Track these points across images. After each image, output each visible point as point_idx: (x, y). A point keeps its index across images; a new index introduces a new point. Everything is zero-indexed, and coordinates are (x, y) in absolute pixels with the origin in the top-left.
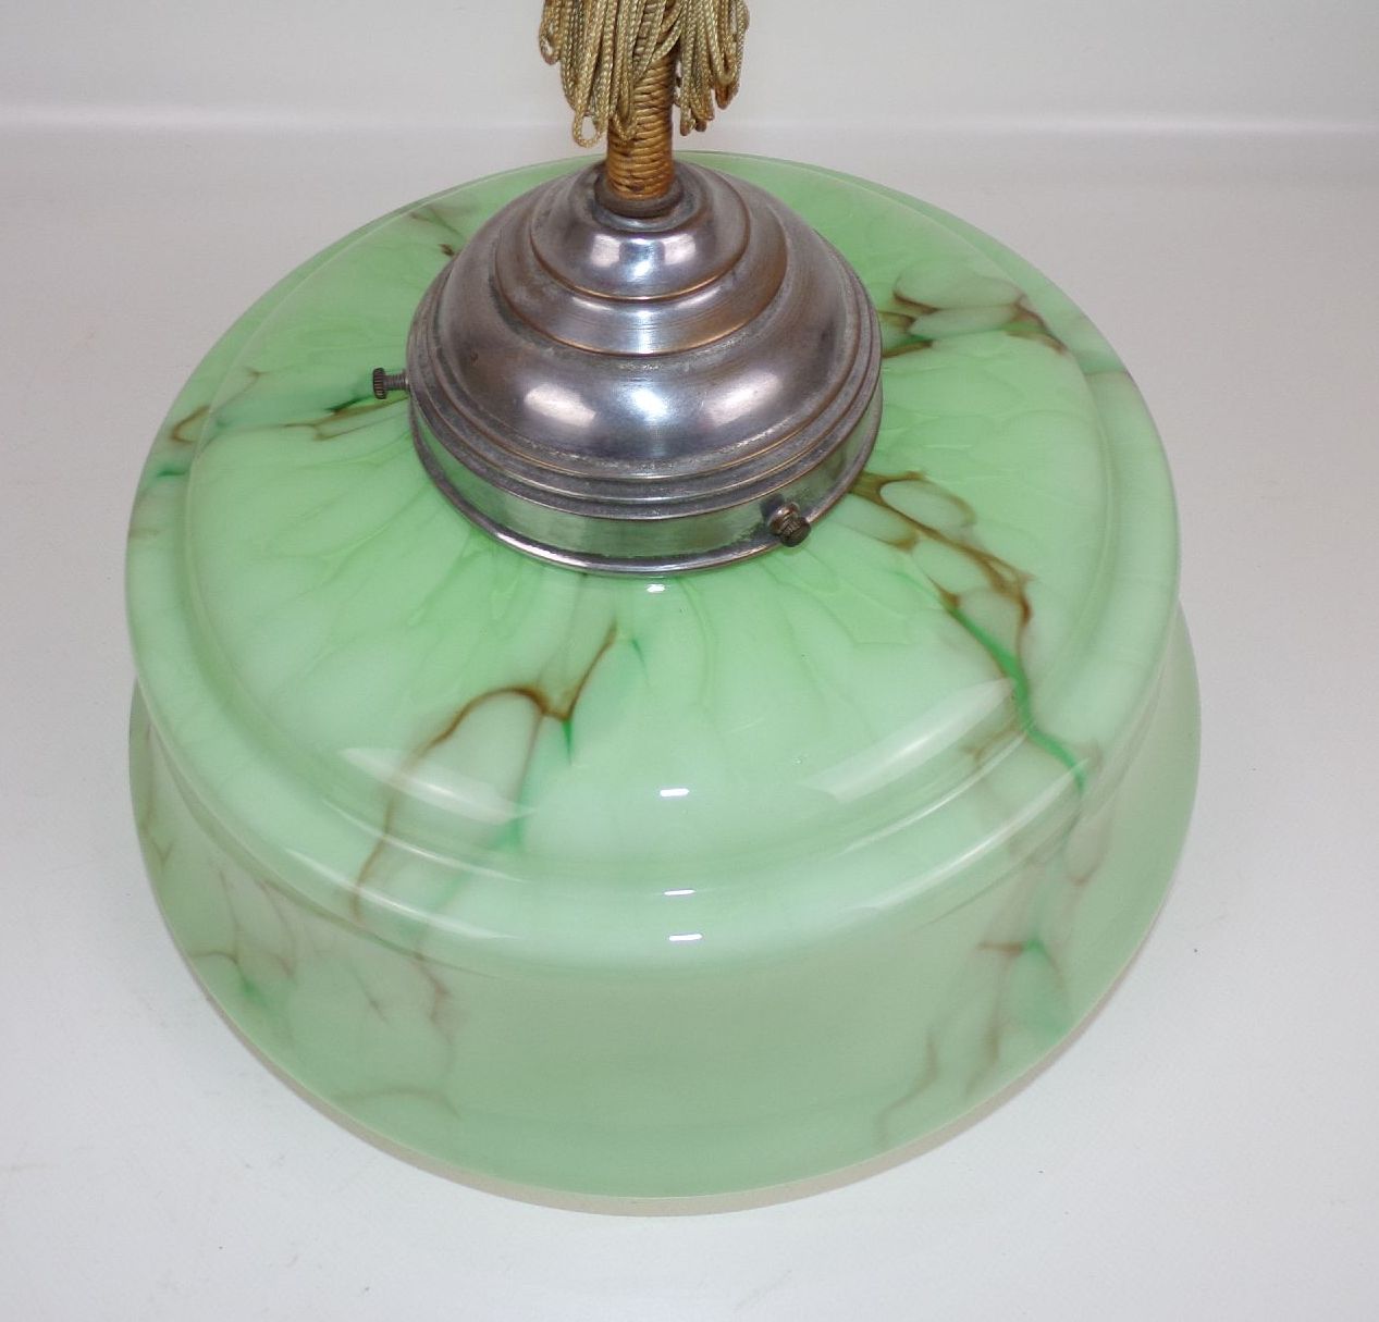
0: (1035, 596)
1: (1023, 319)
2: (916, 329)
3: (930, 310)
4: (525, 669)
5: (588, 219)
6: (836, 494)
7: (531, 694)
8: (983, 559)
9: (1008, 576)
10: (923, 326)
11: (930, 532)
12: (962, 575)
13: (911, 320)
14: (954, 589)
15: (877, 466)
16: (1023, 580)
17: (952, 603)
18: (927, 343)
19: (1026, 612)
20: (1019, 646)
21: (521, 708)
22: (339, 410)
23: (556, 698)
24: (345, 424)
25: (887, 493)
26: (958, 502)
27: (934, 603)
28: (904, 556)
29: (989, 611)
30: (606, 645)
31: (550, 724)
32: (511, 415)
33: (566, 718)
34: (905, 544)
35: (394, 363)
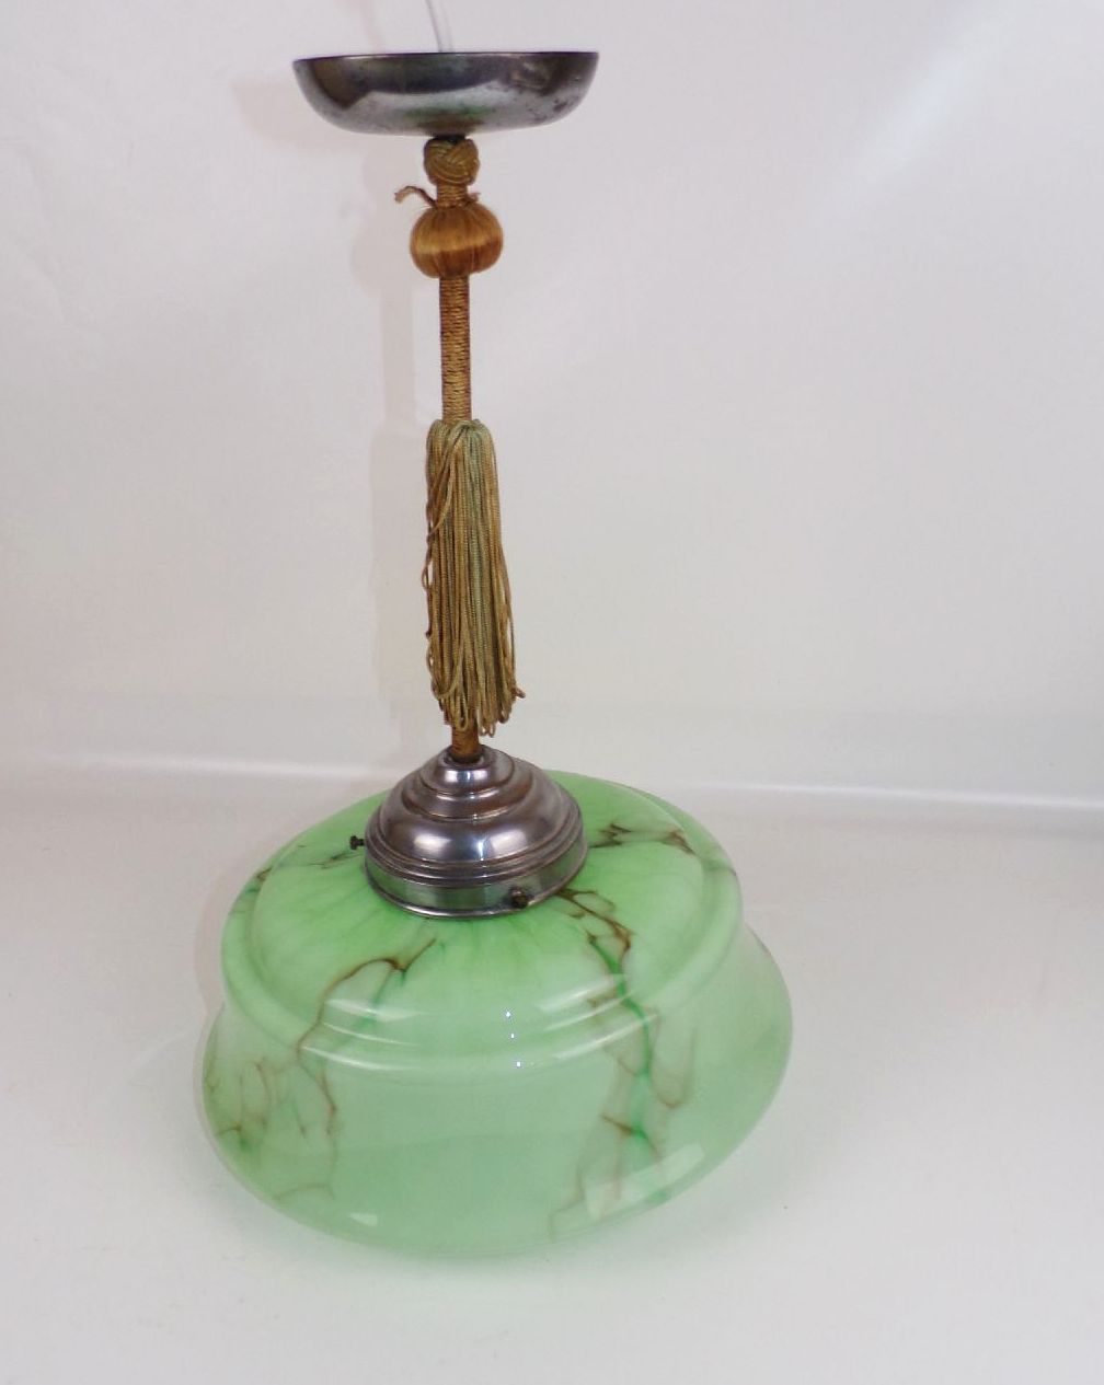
0: (634, 941)
1: (675, 838)
2: (615, 838)
3: (625, 831)
4: (390, 951)
5: (444, 764)
6: (547, 893)
7: (393, 962)
8: (613, 924)
9: (624, 932)
10: (620, 837)
11: (591, 912)
12: (600, 928)
13: (614, 835)
14: (593, 933)
15: (576, 886)
16: (629, 933)
17: (592, 940)
18: (618, 843)
19: (628, 946)
20: (621, 959)
21: (386, 967)
22: (335, 858)
23: (402, 963)
24: (336, 863)
25: (577, 897)
26: (610, 903)
27: (584, 938)
28: (575, 921)
29: (612, 946)
30: (429, 945)
31: (397, 973)
32: (408, 850)
33: (404, 971)
34: (578, 916)
35: (361, 835)
